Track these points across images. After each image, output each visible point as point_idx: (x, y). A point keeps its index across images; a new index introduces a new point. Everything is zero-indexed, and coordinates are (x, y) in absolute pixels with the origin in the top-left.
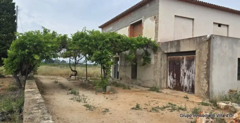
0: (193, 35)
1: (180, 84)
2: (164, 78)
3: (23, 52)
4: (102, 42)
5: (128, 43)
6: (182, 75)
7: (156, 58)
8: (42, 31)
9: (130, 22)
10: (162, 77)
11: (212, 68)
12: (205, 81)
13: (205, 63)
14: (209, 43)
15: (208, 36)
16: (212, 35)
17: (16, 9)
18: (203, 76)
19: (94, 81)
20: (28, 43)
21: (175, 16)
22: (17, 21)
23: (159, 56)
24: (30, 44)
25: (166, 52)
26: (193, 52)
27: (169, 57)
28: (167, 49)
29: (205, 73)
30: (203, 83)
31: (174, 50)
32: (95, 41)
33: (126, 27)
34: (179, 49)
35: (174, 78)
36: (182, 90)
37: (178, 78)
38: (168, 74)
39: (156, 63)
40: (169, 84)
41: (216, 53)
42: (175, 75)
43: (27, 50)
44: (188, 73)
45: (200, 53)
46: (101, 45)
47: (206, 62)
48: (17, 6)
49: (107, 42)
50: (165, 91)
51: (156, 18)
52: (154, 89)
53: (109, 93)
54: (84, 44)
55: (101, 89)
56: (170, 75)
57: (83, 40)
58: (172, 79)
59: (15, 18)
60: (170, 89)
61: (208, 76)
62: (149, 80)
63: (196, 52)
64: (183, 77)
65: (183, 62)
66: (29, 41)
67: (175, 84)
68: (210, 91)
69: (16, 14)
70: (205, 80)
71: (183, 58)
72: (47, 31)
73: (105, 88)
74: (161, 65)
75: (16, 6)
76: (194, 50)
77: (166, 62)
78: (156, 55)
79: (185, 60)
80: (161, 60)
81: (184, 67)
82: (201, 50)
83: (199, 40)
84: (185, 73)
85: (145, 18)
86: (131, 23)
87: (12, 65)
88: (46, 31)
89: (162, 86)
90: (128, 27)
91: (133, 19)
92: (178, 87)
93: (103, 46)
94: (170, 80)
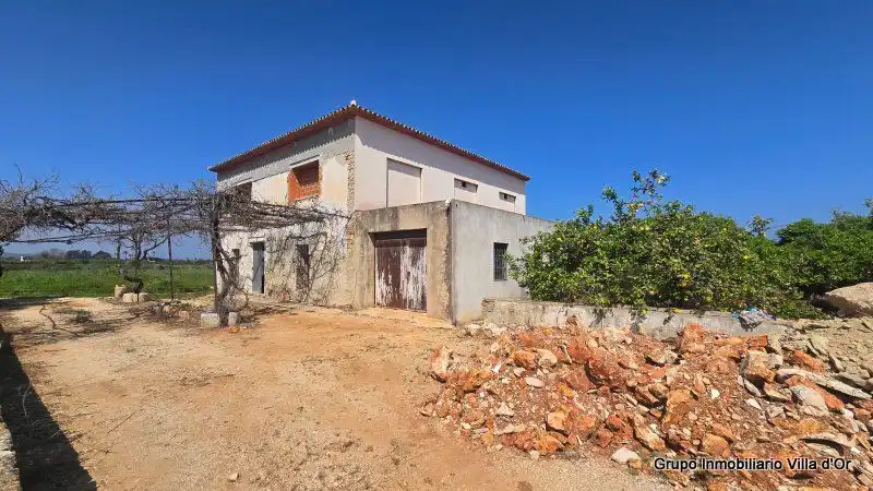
1: (400, 295)
2: (368, 285)
6: (403, 275)
7: (351, 242)
9: (291, 163)
10: (365, 282)
11: (455, 262)
12: (445, 287)
13: (444, 253)
14: (449, 216)
15: (448, 202)
16: (454, 200)
18: (440, 277)
21: (388, 159)
23: (358, 239)
25: (371, 230)
26: (423, 232)
27: (377, 241)
28: (374, 223)
29: (444, 270)
30: (441, 290)
31: (387, 228)
33: (282, 173)
34: (397, 226)
35: (388, 284)
36: (404, 308)
37: (396, 284)
38: (377, 275)
39: (351, 255)
40: (378, 296)
41: (461, 232)
42: (390, 277)
44: (413, 272)
45: (434, 232)
47: (446, 251)
50: (371, 312)
51: (349, 160)
56: (379, 277)
58: (384, 287)
60: (382, 306)
61: (449, 277)
63: (428, 231)
64: (406, 281)
65: (404, 252)
67: (390, 296)
68: (453, 303)
70: (444, 284)
71: (405, 243)
74: (363, 260)
76: (425, 227)
77: (371, 251)
78: (351, 237)
79: (408, 246)
80: (362, 247)
81: (406, 260)
82: (436, 226)
83: (429, 208)
84: (409, 274)
85: (326, 157)
86: (294, 167)
89: (365, 302)
90: (286, 175)
91: (302, 158)
92: (397, 302)
94: (381, 287)
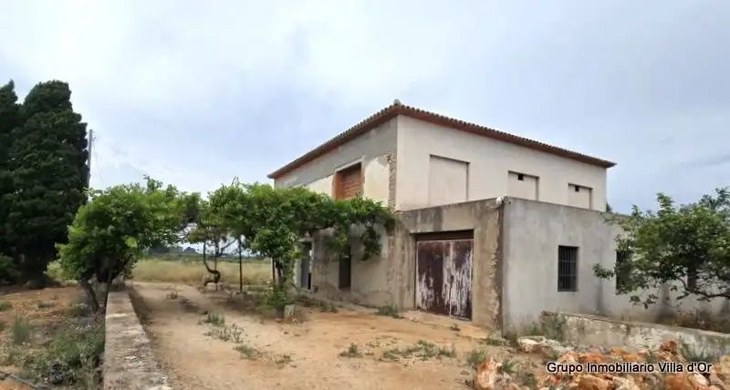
0: (467, 196)
1: (442, 301)
2: (408, 287)
3: (103, 231)
4: (275, 210)
5: (331, 212)
6: (446, 281)
7: (392, 243)
8: (144, 185)
9: (336, 165)
10: (405, 284)
11: (507, 265)
12: (494, 294)
13: (493, 256)
14: (501, 215)
15: (499, 200)
16: (506, 198)
17: (87, 137)
18: (489, 283)
19: (256, 293)
20: (115, 212)
21: (431, 156)
22: (89, 163)
23: (399, 241)
24: (118, 214)
25: (412, 231)
26: (468, 234)
27: (418, 243)
28: (416, 224)
29: (492, 276)
30: (490, 298)
31: (429, 229)
32: (261, 206)
33: (328, 176)
34: (440, 226)
35: (429, 288)
36: (446, 313)
37: (438, 287)
38: (417, 278)
39: (391, 256)
40: (419, 300)
41: (515, 234)
42: (432, 280)
43: (111, 227)
44: (457, 275)
45: (483, 235)
46: (274, 216)
47: (496, 254)
48: (91, 131)
49: (286, 209)
50: (411, 315)
51: (391, 160)
52: (389, 311)
53: (289, 321)
54: (236, 214)
55: (274, 311)
56: (420, 280)
57: (234, 205)
58: (425, 290)
59: (86, 156)
60: (423, 310)
61: (499, 283)
62: (378, 291)
63: (475, 232)
64: (449, 285)
65: (447, 254)
66: (117, 206)
67: (431, 300)
68: (504, 313)
69: (87, 149)
70: (493, 291)
71: (448, 245)
72: (156, 185)
73: (281, 309)
74: (403, 261)
75: (88, 130)
76: (472, 228)
77: (412, 253)
78: (391, 238)
79: (451, 249)
80: (403, 248)
81: (449, 263)
82: (484, 226)
83: (480, 208)
84: (452, 277)
85: (369, 158)
86: (339, 169)
87: (78, 258)
88: (152, 186)
89: (405, 305)
90: (331, 178)
91: (344, 160)
92: (438, 306)
93: (278, 217)
94: (422, 291)
